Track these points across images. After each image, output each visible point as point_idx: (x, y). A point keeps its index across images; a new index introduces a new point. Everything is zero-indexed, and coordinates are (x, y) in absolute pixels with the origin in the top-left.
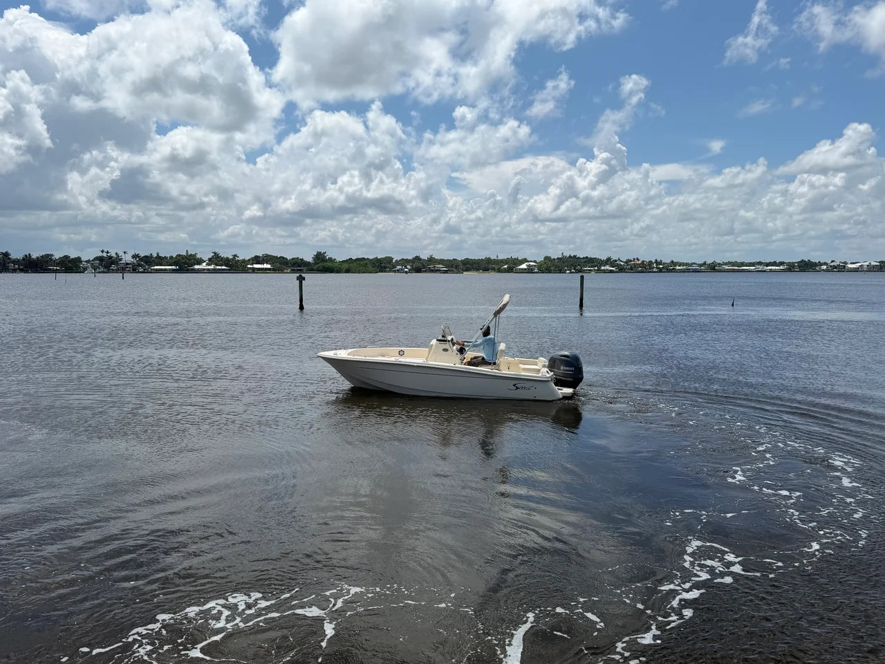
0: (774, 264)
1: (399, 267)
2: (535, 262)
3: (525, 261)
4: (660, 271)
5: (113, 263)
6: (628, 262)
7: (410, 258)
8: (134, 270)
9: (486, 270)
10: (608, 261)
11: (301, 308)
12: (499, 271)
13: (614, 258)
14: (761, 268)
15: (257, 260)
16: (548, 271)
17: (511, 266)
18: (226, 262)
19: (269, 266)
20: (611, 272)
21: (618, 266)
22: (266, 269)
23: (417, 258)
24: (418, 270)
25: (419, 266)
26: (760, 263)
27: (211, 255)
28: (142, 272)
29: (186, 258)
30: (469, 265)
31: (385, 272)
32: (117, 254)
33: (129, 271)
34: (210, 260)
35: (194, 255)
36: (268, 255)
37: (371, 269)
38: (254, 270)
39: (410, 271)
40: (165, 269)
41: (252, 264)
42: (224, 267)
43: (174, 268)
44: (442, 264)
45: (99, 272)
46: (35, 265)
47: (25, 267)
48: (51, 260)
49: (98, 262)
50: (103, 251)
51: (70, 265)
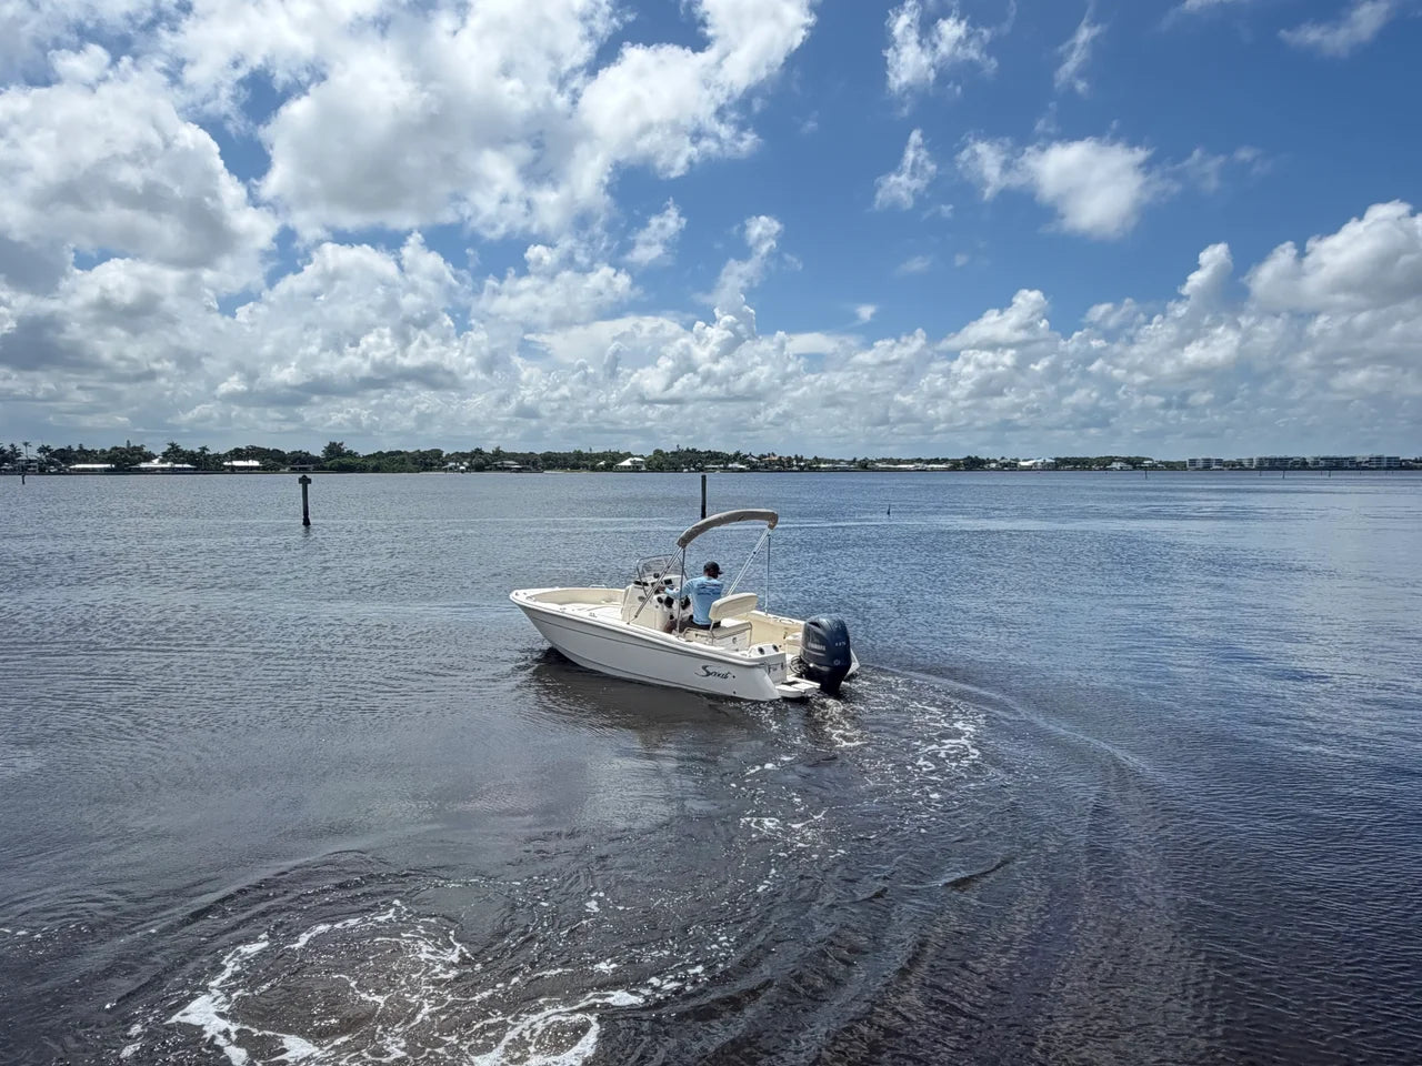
0: (937, 461)
1: (451, 464)
2: (642, 456)
3: (628, 455)
4: (802, 469)
5: (6, 460)
6: (762, 457)
7: (468, 450)
8: (42, 471)
9: (575, 467)
10: (737, 457)
11: (307, 522)
12: (594, 469)
13: (744, 452)
14: (920, 466)
15: (238, 454)
16: (660, 469)
17: (611, 462)
18: (189, 456)
19: (256, 463)
20: (741, 470)
21: (749, 462)
22: (252, 468)
23: (478, 452)
24: (480, 468)
25: (482, 462)
26: (919, 460)
27: (166, 448)
28: (54, 474)
29: (127, 452)
30: (552, 462)
31: (431, 470)
32: (12, 446)
33: (34, 473)
34: (165, 454)
35: (141, 448)
36: (254, 448)
37: (411, 466)
38: (234, 470)
39: (468, 469)
40: (94, 470)
41: (231, 461)
42: (187, 466)
43: (107, 467)
44: (513, 460)
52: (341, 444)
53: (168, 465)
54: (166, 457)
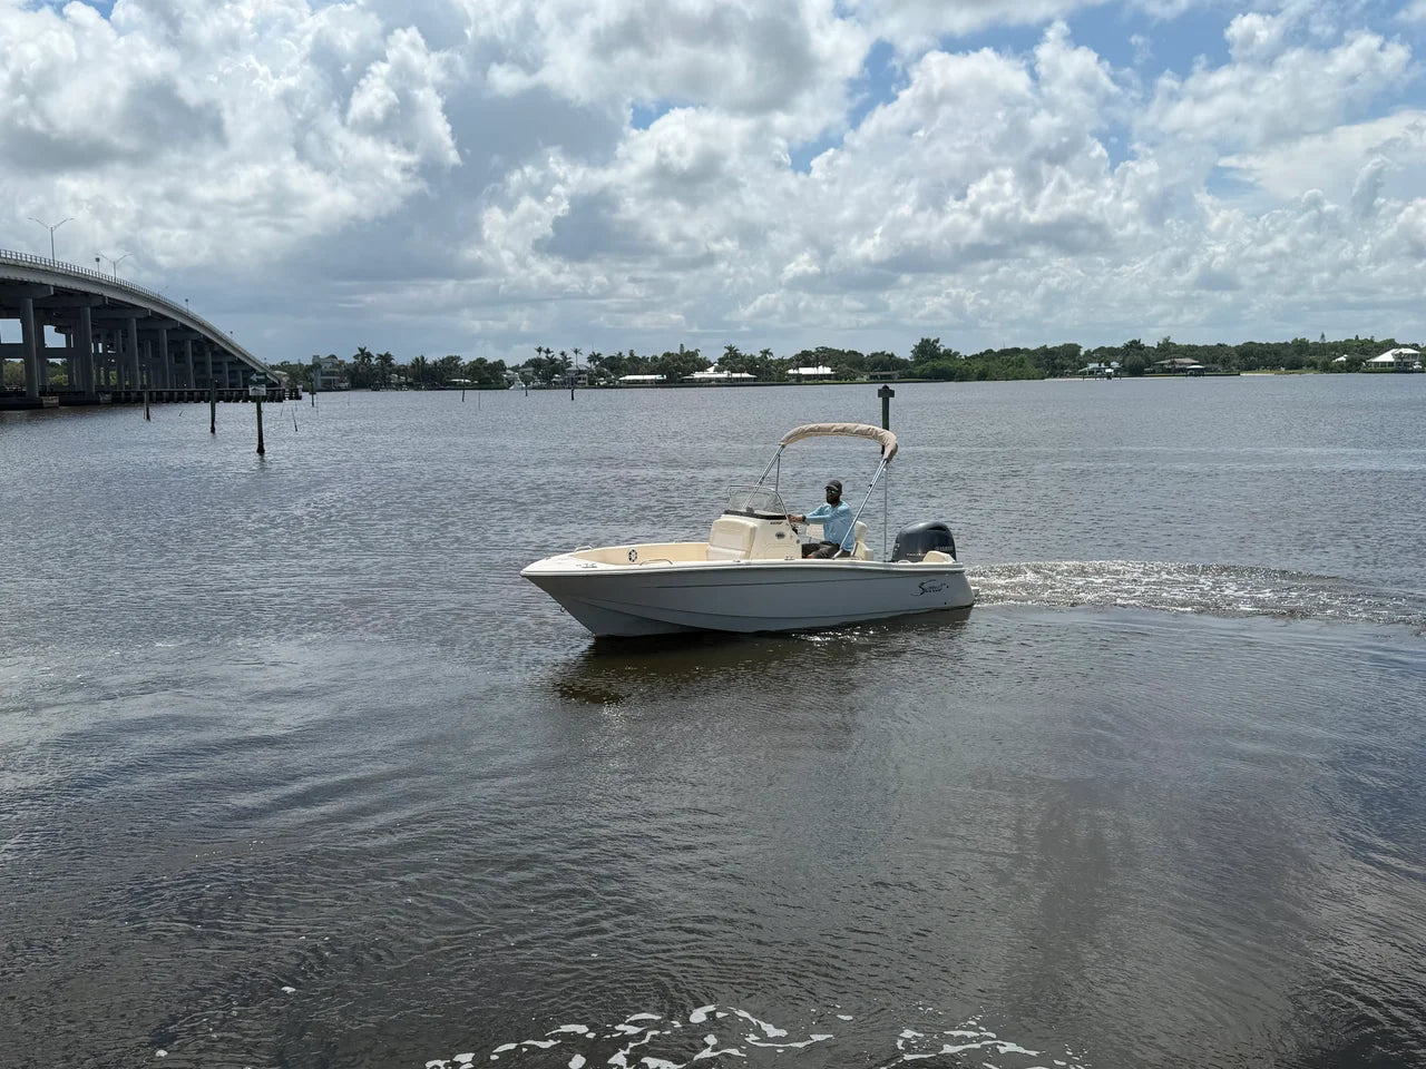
1: (1092, 366)
2: (1415, 346)
3: (1390, 345)
5: (556, 371)
7: (1119, 344)
8: (592, 384)
9: (1294, 366)
12: (1327, 368)
15: (806, 359)
17: (1355, 356)
18: (750, 364)
19: (827, 371)
22: (820, 378)
23: (1135, 346)
24: (1136, 371)
25: (1138, 361)
27: (722, 353)
28: (605, 387)
29: (680, 358)
30: (1254, 358)
31: (1061, 376)
32: (563, 354)
33: (583, 387)
34: (721, 361)
35: (695, 354)
36: (826, 350)
37: (1032, 370)
38: (799, 379)
39: (1117, 373)
40: (644, 381)
41: (797, 368)
42: (746, 375)
43: (658, 377)
44: (1191, 357)
45: (534, 388)
46: (432, 377)
47: (416, 378)
48: (456, 365)
49: (531, 369)
50: (540, 350)
51: (487, 375)
52: (937, 341)
53: (724, 375)
54: (723, 364)
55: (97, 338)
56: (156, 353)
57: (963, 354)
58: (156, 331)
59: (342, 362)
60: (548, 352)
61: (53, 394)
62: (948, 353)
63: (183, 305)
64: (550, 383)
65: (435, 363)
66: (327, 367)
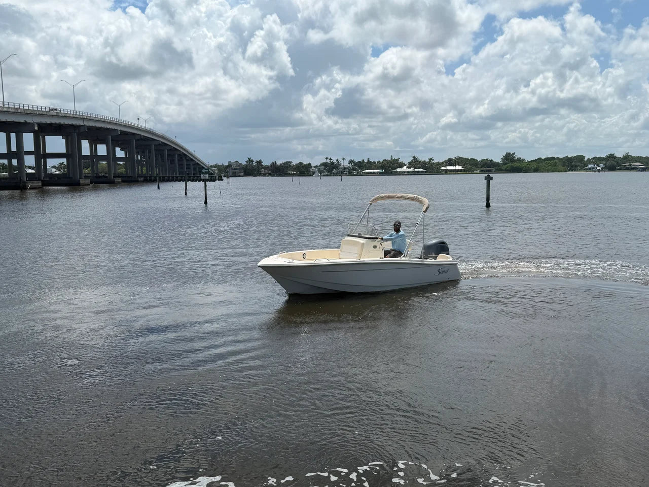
1: (590, 166)
5: (334, 168)
7: (604, 155)
8: (350, 174)
11: (488, 205)
15: (450, 162)
18: (423, 165)
19: (460, 168)
22: (457, 171)
23: (612, 157)
24: (612, 168)
25: (613, 164)
27: (410, 159)
28: (355, 175)
29: (391, 162)
31: (575, 170)
32: (337, 160)
33: (346, 175)
34: (410, 163)
35: (398, 160)
36: (460, 158)
37: (560, 167)
38: (447, 172)
39: (603, 169)
40: (374, 173)
41: (446, 166)
42: (421, 170)
43: (380, 171)
44: (639, 162)
45: (324, 176)
46: (279, 170)
47: (272, 171)
48: (290, 166)
49: (323, 167)
50: (327, 158)
51: (303, 170)
52: (514, 154)
54: (411, 164)
55: (138, 153)
56: (163, 160)
57: (527, 159)
58: (163, 150)
59: (241, 164)
60: (331, 159)
61: (119, 177)
62: (519, 159)
63: (174, 139)
64: (331, 173)
65: (281, 164)
66: (234, 166)
